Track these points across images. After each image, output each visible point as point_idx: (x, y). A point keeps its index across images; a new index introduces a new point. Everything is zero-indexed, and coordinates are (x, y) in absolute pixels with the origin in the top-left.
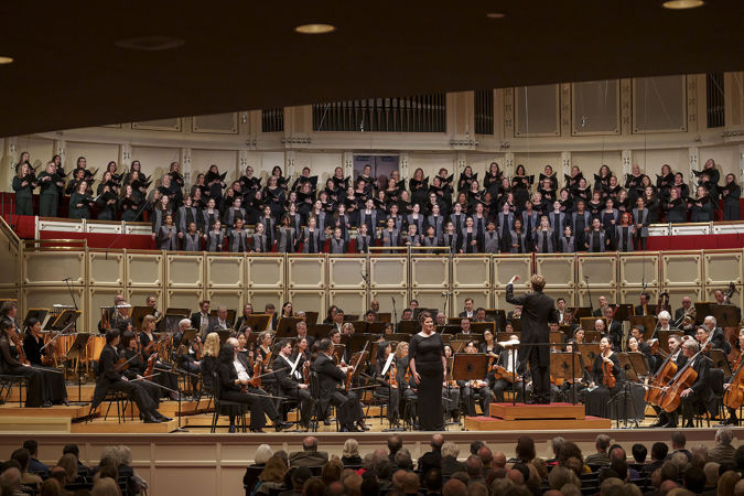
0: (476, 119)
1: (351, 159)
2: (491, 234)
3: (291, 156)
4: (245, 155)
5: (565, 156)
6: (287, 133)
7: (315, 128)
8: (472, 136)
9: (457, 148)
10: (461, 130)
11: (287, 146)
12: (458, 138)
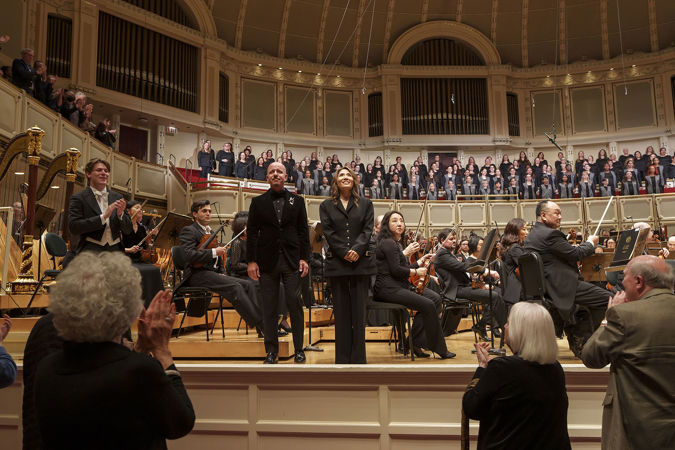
0: (509, 126)
1: (426, 154)
2: (547, 186)
3: (388, 152)
4: (358, 153)
5: (570, 149)
6: (385, 137)
7: (404, 133)
8: (508, 137)
9: (497, 144)
10: (500, 132)
11: (386, 144)
12: (498, 137)
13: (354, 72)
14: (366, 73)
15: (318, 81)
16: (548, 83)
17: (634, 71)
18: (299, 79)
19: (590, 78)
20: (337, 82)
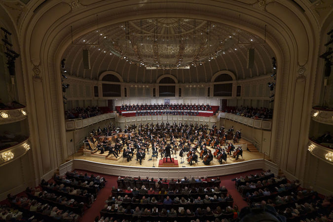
0: (179, 95)
6: (156, 97)
7: (159, 96)
13: (150, 85)
14: (152, 85)
15: (144, 86)
16: (187, 86)
17: (202, 86)
18: (140, 87)
19: (195, 86)
20: (147, 86)
